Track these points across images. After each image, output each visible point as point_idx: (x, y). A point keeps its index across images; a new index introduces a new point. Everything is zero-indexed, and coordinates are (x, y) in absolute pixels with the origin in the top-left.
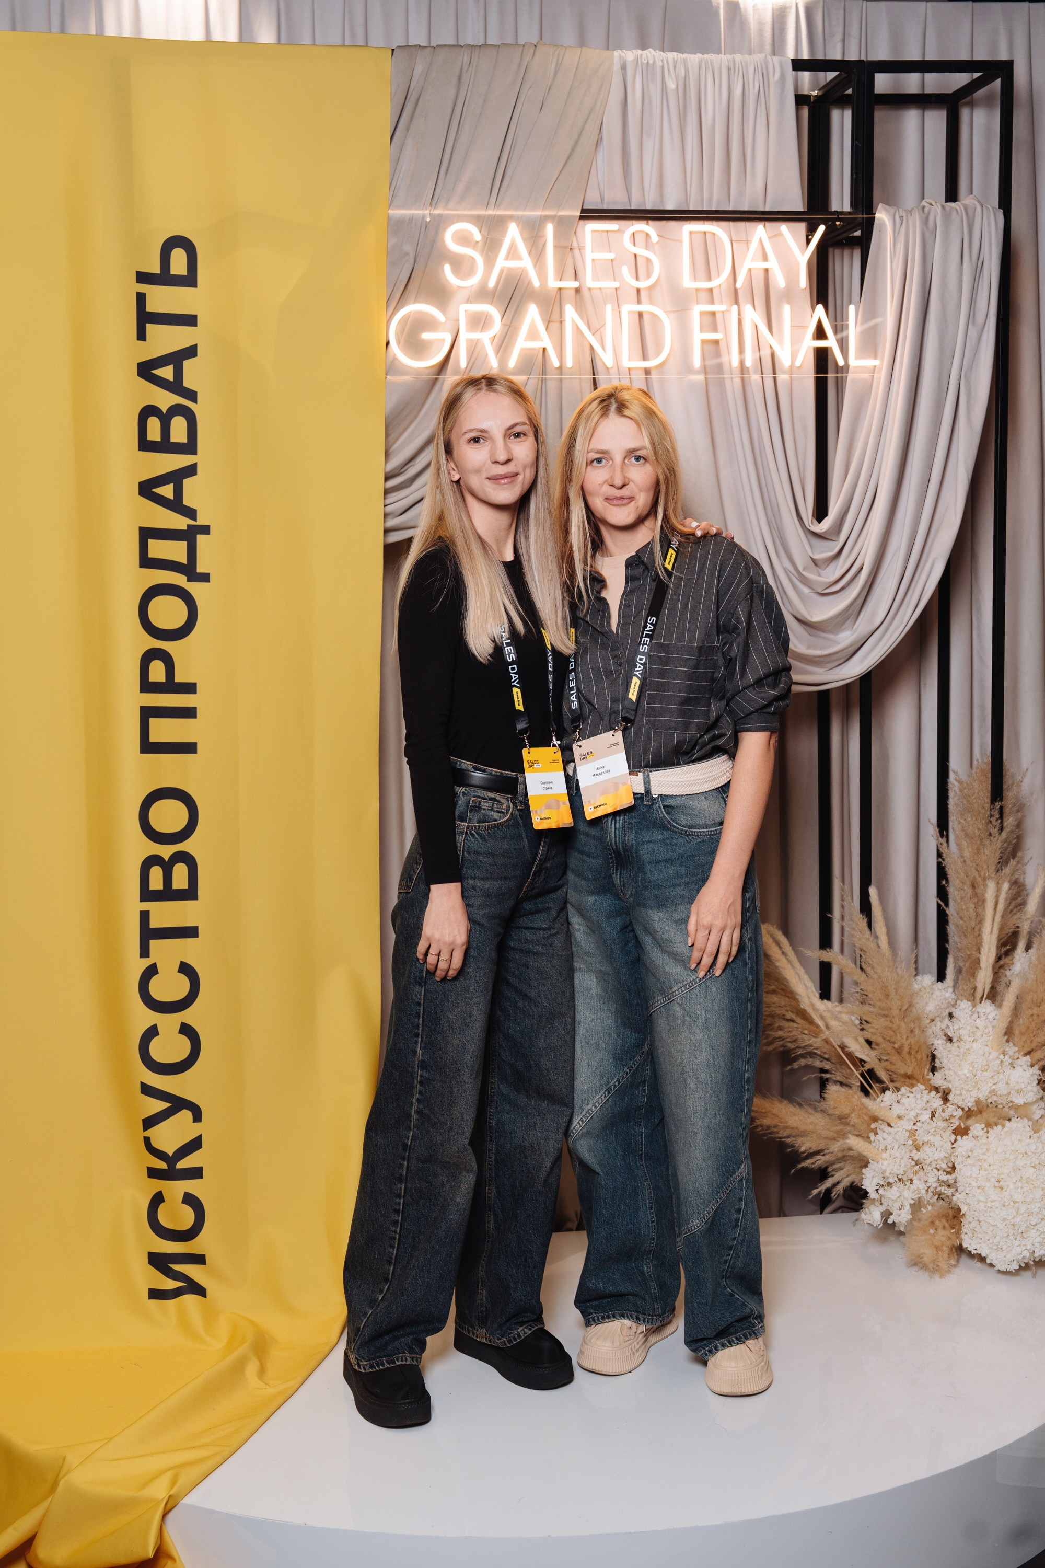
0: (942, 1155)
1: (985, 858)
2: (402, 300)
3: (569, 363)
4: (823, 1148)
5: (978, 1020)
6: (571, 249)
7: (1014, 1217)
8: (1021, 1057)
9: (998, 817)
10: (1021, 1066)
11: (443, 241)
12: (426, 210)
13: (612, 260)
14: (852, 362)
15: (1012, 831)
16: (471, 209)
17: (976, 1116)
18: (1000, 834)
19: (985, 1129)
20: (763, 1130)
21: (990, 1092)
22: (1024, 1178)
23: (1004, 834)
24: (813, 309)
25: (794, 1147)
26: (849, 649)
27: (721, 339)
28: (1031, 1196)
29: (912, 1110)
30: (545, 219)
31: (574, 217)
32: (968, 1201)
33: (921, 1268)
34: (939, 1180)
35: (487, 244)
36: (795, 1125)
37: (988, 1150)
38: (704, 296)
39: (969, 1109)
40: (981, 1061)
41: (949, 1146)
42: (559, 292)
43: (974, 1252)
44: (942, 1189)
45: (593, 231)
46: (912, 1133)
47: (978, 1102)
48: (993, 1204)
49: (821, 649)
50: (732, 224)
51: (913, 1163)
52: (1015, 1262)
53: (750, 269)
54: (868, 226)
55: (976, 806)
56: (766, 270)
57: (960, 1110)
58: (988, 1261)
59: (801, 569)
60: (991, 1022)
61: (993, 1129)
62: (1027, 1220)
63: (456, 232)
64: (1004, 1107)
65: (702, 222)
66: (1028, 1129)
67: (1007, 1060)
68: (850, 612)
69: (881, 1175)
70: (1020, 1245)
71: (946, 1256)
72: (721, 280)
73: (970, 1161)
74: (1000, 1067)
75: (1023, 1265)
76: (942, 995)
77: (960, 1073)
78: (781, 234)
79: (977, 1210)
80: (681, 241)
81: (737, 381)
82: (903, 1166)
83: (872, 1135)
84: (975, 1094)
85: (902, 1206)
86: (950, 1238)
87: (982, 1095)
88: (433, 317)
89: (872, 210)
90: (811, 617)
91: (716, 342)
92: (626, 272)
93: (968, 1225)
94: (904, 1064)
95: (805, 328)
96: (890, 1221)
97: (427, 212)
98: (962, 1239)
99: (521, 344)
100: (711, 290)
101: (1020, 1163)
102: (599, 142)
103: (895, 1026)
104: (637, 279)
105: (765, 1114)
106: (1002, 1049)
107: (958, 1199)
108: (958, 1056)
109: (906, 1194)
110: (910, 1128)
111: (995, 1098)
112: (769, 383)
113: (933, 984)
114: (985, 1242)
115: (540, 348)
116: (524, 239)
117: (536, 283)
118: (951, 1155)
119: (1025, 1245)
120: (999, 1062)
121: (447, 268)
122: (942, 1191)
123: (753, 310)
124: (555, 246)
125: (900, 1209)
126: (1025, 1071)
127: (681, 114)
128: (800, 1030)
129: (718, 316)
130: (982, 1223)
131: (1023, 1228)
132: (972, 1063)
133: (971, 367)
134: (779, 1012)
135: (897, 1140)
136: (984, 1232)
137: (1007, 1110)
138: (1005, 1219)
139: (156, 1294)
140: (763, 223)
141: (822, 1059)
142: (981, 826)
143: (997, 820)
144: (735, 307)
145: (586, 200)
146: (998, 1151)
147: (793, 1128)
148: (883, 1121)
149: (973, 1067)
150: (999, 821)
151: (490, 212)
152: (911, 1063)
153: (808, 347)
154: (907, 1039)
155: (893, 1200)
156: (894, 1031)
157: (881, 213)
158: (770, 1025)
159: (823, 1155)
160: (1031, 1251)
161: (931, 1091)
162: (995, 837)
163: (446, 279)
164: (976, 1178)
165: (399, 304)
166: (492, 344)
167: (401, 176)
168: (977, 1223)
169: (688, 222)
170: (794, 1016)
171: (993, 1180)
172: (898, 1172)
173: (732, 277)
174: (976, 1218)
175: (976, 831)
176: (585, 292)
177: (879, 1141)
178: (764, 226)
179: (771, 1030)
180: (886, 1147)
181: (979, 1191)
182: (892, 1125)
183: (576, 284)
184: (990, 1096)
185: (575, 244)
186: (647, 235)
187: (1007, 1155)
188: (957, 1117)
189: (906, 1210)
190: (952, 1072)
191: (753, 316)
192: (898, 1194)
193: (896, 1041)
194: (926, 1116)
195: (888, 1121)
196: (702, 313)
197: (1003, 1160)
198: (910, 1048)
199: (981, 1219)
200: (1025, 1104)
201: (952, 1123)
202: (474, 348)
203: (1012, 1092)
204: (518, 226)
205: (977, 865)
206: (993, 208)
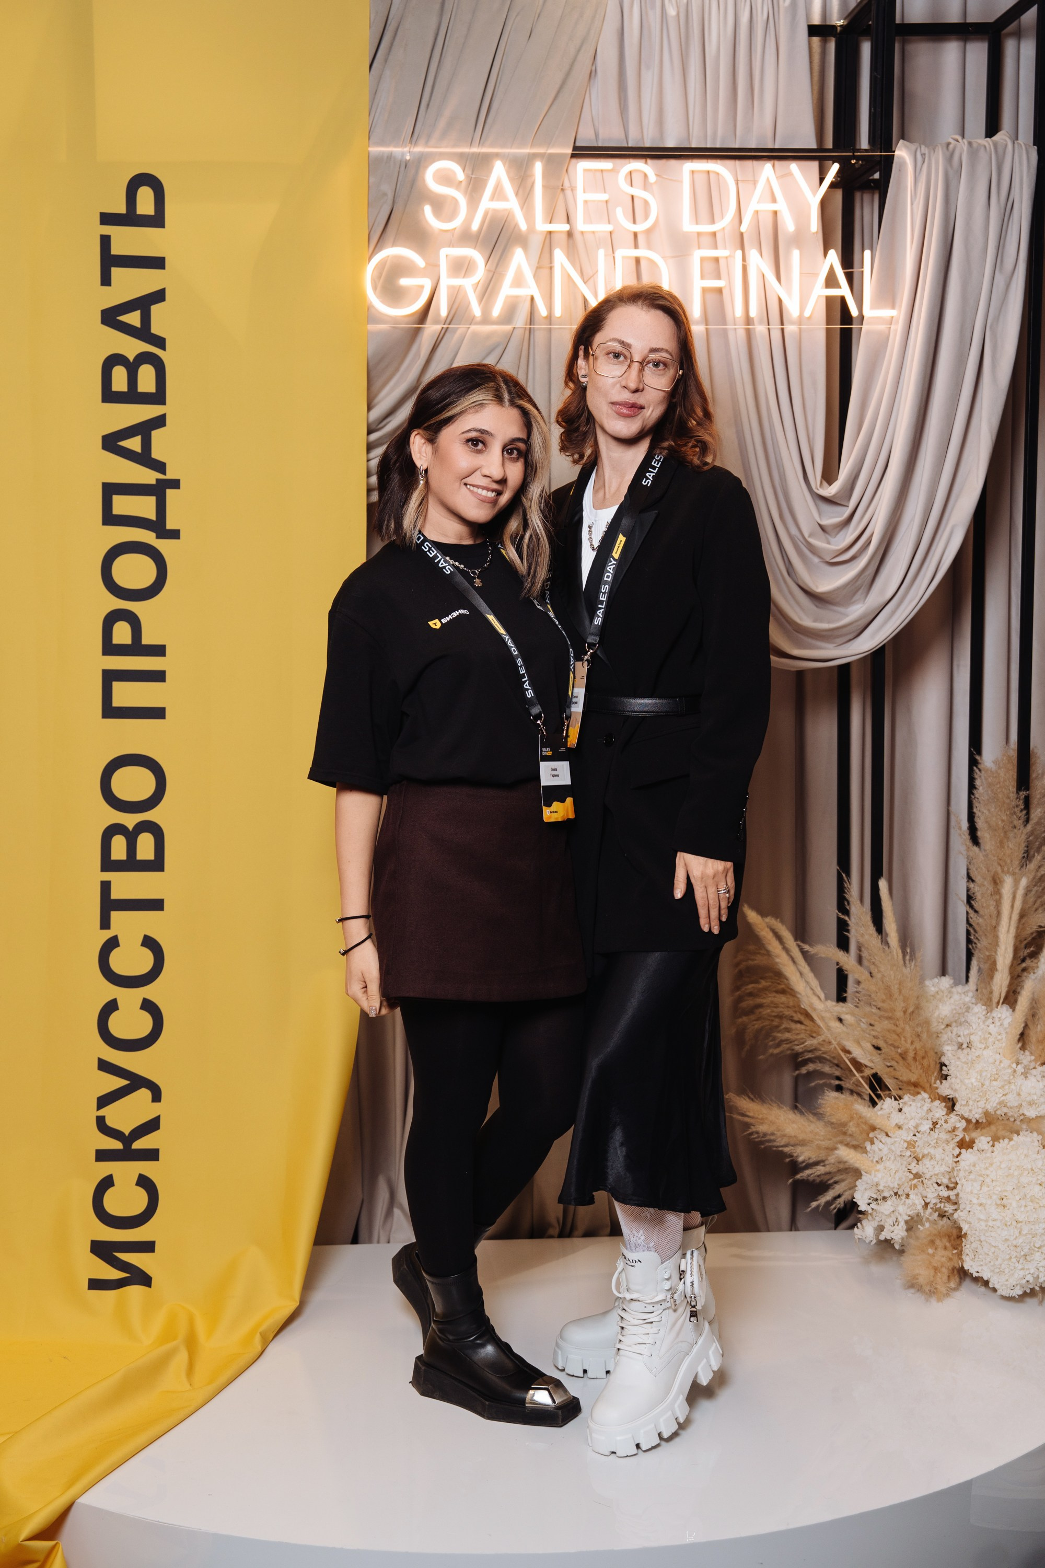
0: (944, 1168)
1: (1008, 852)
2: (379, 244)
3: (558, 312)
4: (824, 1158)
5: (992, 1026)
6: (562, 190)
7: (1015, 1239)
8: (1037, 1066)
9: (1022, 807)
10: (1035, 1076)
11: (424, 180)
12: (406, 147)
13: (607, 202)
14: (867, 312)
15: (1038, 823)
16: (454, 146)
17: (984, 1128)
18: (1025, 826)
19: (991, 1143)
20: (759, 1137)
21: (1000, 1103)
22: (1028, 1196)
23: (1029, 827)
24: (825, 254)
25: (791, 1156)
26: (859, 623)
27: (725, 286)
28: (1035, 1216)
29: (911, 1119)
30: (533, 157)
31: (564, 155)
32: (968, 1219)
33: (918, 1290)
34: (939, 1195)
35: (471, 184)
36: (793, 1134)
37: (991, 1164)
38: (706, 240)
39: (977, 1121)
40: (990, 1069)
41: (950, 1160)
42: (548, 236)
43: (975, 1275)
44: (942, 1205)
45: (585, 170)
46: (911, 1145)
47: (986, 1114)
48: (994, 1223)
49: (829, 622)
50: (738, 162)
51: (911, 1176)
52: (1018, 1287)
53: (757, 212)
54: (886, 164)
55: (1000, 796)
56: (775, 213)
57: (964, 1121)
58: (991, 1285)
59: (806, 535)
60: (1005, 1029)
61: (1000, 1143)
62: (1030, 1242)
63: (438, 171)
64: (1015, 1120)
65: (705, 161)
66: (1036, 1143)
67: (1020, 1069)
68: (859, 582)
69: (874, 1188)
70: (1023, 1269)
71: (945, 1278)
72: (725, 222)
73: (972, 1176)
74: (1012, 1077)
75: (1028, 1291)
76: (960, 999)
77: (967, 1081)
78: (790, 174)
79: (978, 1229)
80: (682, 182)
81: (741, 333)
82: (897, 1178)
83: (868, 1145)
84: (981, 1104)
85: (896, 1222)
86: (951, 1259)
87: (990, 1107)
88: (412, 262)
89: (892, 149)
90: (817, 587)
91: (720, 291)
92: (621, 215)
93: (968, 1247)
94: (908, 1071)
95: (816, 275)
96: (882, 1238)
97: (406, 149)
98: (963, 1261)
99: (506, 291)
100: (714, 234)
101: (1024, 1180)
102: (592, 74)
103: (899, 1030)
104: (634, 222)
105: (762, 1121)
106: (1015, 1058)
107: (960, 1216)
108: (967, 1064)
109: (901, 1209)
110: (909, 1139)
111: (1005, 1110)
112: (776, 335)
113: (952, 987)
114: (986, 1265)
115: (527, 295)
116: (511, 180)
117: (523, 227)
118: (953, 1168)
119: (1029, 1269)
120: (1010, 1071)
121: (428, 210)
122: (942, 1207)
123: (760, 257)
124: (544, 186)
125: (894, 1225)
126: (1039, 1082)
127: (683, 43)
128: (808, 1032)
129: (722, 262)
130: (984, 1243)
131: (1026, 1250)
132: (981, 1071)
133: (997, 318)
134: (787, 1013)
135: (893, 1152)
136: (986, 1253)
137: (1019, 1123)
138: (1006, 1240)
139: (95, 1284)
140: (772, 162)
141: (831, 1065)
142: (1005, 818)
143: (1021, 811)
144: (739, 253)
145: (578, 137)
146: (1001, 1167)
147: (791, 1137)
148: (882, 1130)
149: (981, 1076)
150: (1024, 812)
151: (475, 150)
152: (917, 1069)
153: (819, 296)
154: (912, 1043)
155: (886, 1215)
156: (898, 1035)
157: (901, 150)
158: (777, 1027)
159: (824, 1166)
160: (1035, 1276)
161: (935, 1099)
162: (1019, 829)
163: (427, 222)
164: (976, 1194)
165: (377, 249)
166: (475, 292)
167: (379, 110)
168: (979, 1243)
169: (691, 161)
170: (802, 1018)
171: (995, 1197)
172: (892, 1185)
173: (737, 220)
174: (977, 1239)
175: (1000, 822)
176: (578, 236)
177: (874, 1151)
178: (773, 166)
179: (779, 1032)
180: (881, 1158)
181: (980, 1208)
182: (890, 1134)
183: (566, 227)
184: (998, 1107)
185: (567, 184)
186: (646, 176)
187: (1011, 1171)
188: (961, 1129)
189: (900, 1226)
190: (958, 1081)
191: (759, 263)
192: (892, 1209)
193: (900, 1046)
194: (926, 1126)
195: (886, 1131)
196: (703, 260)
197: (1007, 1176)
198: (915, 1054)
199: (982, 1240)
200: (1037, 1117)
201: (956, 1135)
202: (456, 296)
203: (1023, 1104)
204: (504, 167)
205: (1000, 860)
206: (1025, 145)
